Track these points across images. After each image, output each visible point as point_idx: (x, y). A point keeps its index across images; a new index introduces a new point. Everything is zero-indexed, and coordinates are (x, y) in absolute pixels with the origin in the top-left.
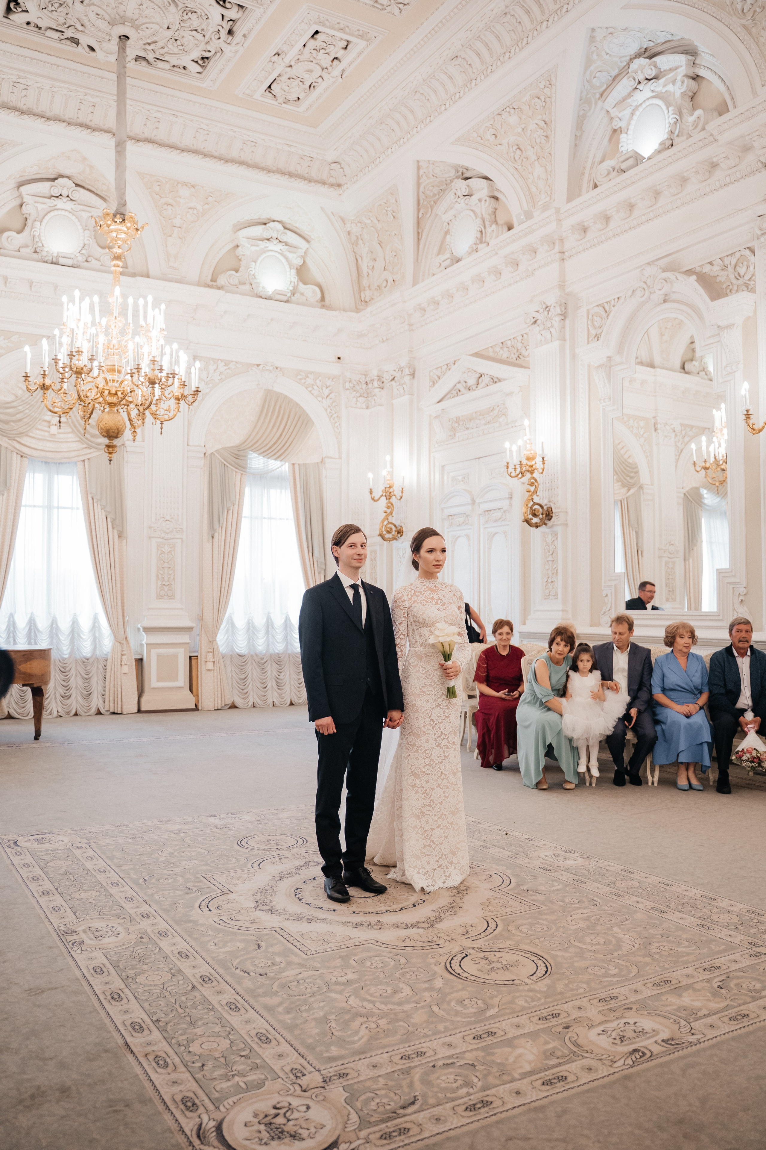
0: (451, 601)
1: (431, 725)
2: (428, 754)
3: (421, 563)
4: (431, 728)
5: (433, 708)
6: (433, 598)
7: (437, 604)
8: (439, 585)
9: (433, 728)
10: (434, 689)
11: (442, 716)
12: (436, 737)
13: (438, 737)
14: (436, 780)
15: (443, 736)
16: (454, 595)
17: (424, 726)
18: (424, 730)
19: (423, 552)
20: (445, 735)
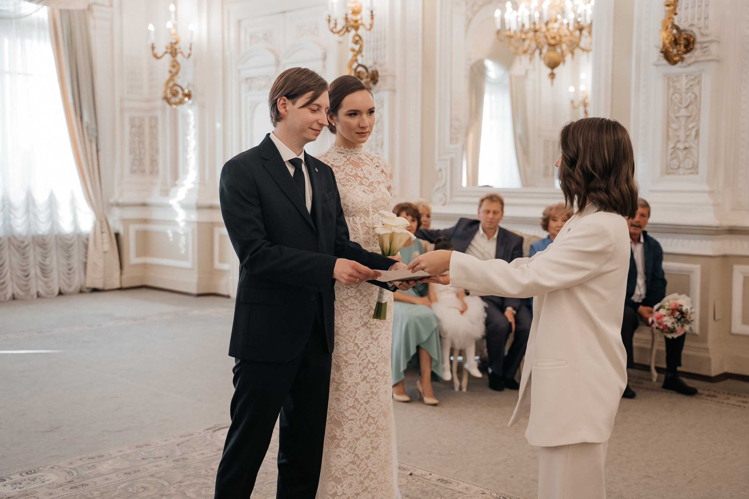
0: (379, 180)
1: (355, 353)
2: (351, 392)
3: (339, 128)
4: (355, 356)
5: (357, 329)
6: (356, 176)
7: (361, 184)
8: (363, 157)
9: (358, 356)
10: (360, 302)
11: (369, 338)
12: (361, 368)
13: (364, 368)
14: (361, 427)
15: (370, 366)
16: (383, 171)
17: (346, 355)
18: (346, 359)
19: (342, 112)
20: (373, 364)
